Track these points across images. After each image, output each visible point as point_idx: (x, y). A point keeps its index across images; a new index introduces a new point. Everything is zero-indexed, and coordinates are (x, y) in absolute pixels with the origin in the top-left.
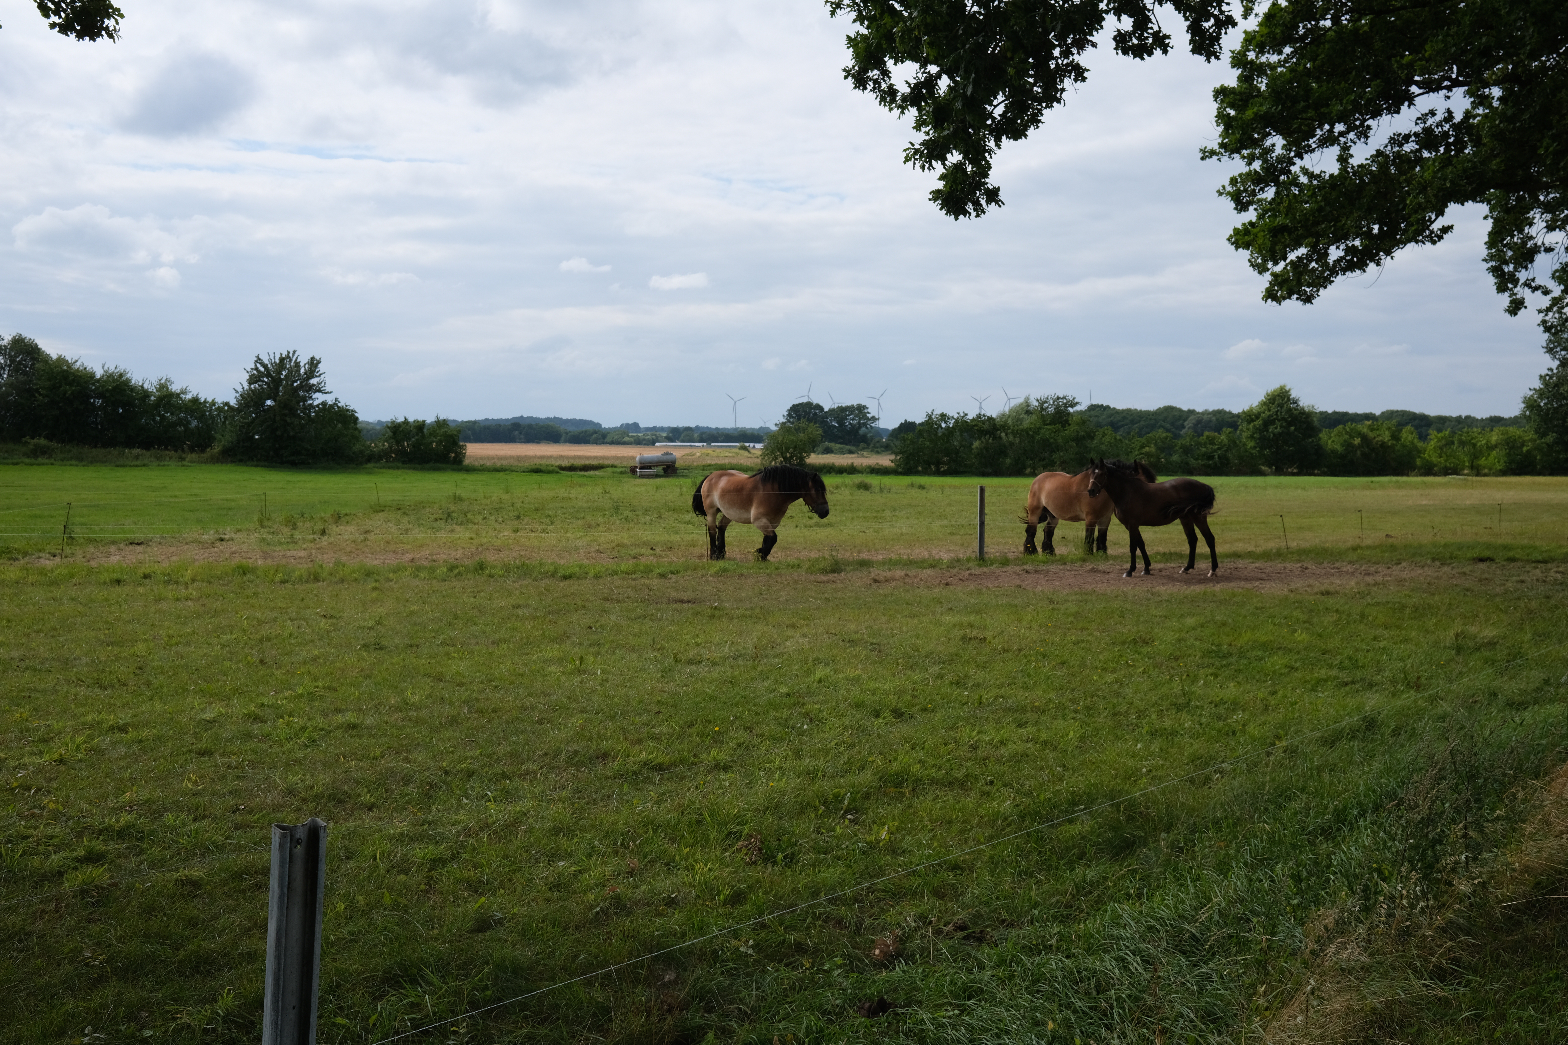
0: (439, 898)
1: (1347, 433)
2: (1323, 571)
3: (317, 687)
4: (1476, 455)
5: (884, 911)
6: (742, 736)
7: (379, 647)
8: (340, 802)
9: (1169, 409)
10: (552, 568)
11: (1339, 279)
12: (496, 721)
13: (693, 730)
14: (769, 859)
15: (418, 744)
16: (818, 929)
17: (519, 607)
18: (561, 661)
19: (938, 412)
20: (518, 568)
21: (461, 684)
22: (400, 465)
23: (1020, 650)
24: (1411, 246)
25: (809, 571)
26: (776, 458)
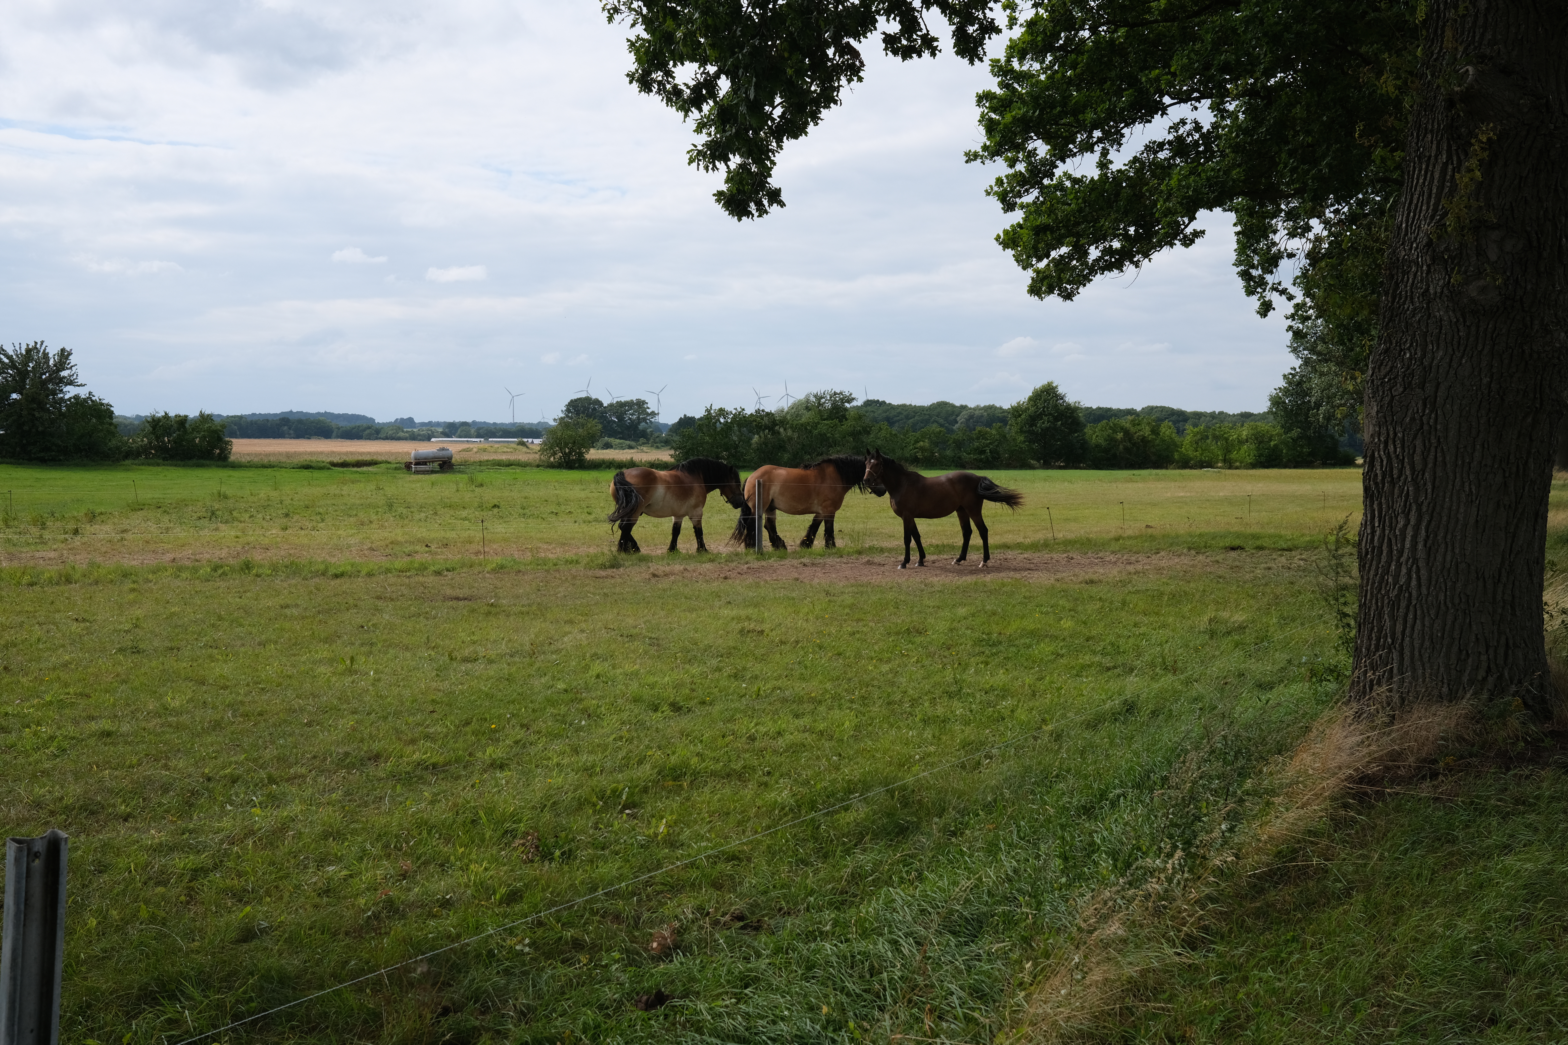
0: (201, 909)
1: (1111, 428)
2: (1088, 561)
3: (68, 694)
4: (1228, 450)
5: (661, 904)
6: (520, 734)
7: (136, 651)
8: (92, 813)
9: (943, 405)
10: (322, 567)
11: (1098, 278)
12: (263, 724)
13: (468, 729)
14: (547, 856)
15: (179, 750)
16: (596, 924)
17: (287, 606)
18: (331, 661)
19: (716, 407)
20: (286, 567)
21: (225, 688)
22: (161, 461)
23: (797, 642)
24: (1166, 249)
25: (588, 566)
26: (554, 454)
